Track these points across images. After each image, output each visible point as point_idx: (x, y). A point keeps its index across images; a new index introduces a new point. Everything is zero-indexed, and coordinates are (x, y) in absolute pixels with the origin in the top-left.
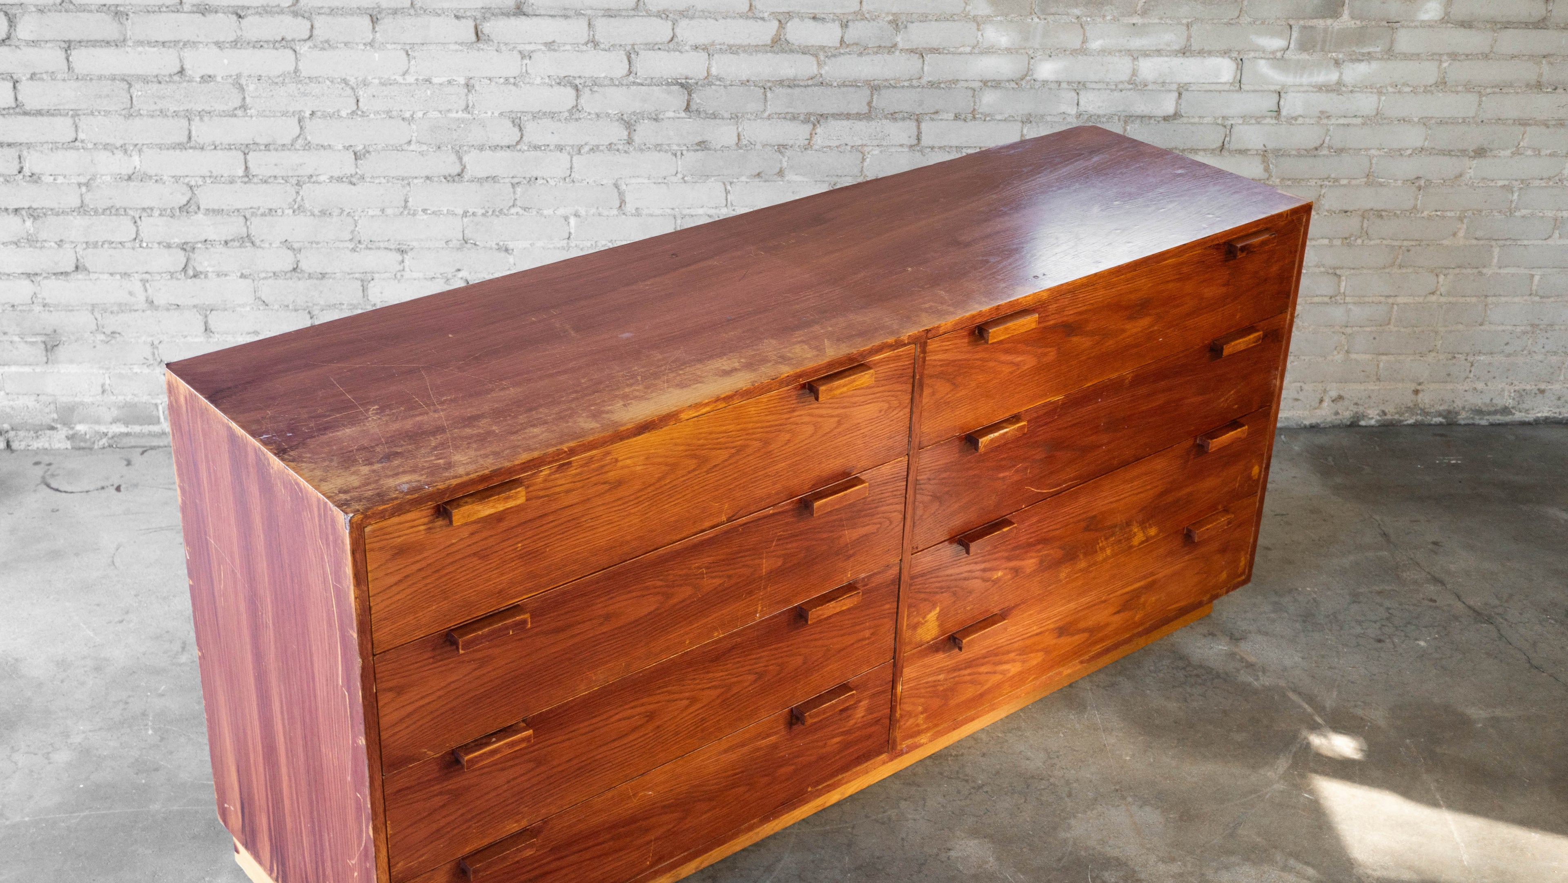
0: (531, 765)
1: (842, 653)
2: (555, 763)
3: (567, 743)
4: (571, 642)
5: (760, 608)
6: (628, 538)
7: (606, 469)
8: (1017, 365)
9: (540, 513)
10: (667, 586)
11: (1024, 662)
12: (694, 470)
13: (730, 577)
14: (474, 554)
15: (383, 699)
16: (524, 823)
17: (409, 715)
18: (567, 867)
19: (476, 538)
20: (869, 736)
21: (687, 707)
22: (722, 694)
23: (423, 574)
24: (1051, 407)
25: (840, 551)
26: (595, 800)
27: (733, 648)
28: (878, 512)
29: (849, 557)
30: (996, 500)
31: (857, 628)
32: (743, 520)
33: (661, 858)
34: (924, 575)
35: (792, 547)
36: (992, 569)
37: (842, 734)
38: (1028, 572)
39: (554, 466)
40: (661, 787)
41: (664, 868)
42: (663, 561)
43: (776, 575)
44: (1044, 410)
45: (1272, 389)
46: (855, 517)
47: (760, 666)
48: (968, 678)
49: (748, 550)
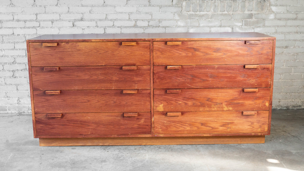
0: (63, 101)
1: (136, 105)
2: (68, 102)
3: (70, 99)
4: (70, 78)
5: (113, 87)
6: (82, 62)
7: (77, 46)
9: (63, 51)
10: (91, 75)
11: (191, 128)
12: (96, 53)
13: (106, 77)
14: (50, 54)
15: (33, 76)
16: (61, 112)
17: (38, 80)
19: (50, 51)
20: (145, 128)
21: (97, 102)
22: (105, 103)
23: (40, 55)
24: (192, 67)
25: (134, 82)
26: (77, 114)
27: (107, 94)
28: (143, 76)
29: (136, 84)
30: (177, 84)
31: (140, 101)
32: (108, 67)
33: (92, 133)
34: (158, 95)
35: (121, 76)
36: (179, 101)
37: (138, 124)
38: (190, 105)
39: (66, 43)
40: (91, 118)
41: (93, 136)
42: (90, 69)
43: (117, 81)
44: (190, 67)
45: (270, 83)
46: (137, 75)
47: (115, 100)
48: (173, 125)
49: (110, 73)
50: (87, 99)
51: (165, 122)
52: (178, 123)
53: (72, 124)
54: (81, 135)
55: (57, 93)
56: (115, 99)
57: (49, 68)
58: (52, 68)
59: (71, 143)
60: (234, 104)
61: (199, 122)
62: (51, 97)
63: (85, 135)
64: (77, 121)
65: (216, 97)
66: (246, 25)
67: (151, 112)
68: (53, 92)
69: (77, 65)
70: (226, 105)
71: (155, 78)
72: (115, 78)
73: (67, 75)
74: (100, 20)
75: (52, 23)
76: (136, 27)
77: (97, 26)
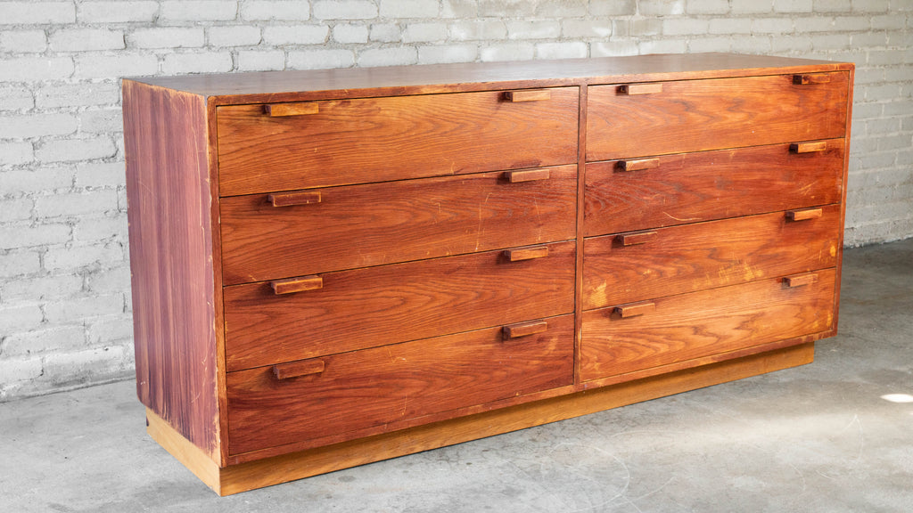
0: (323, 311)
1: (538, 296)
2: (339, 315)
3: (346, 303)
4: (349, 228)
5: (478, 244)
6: (387, 165)
7: (373, 113)
8: (651, 120)
9: (329, 131)
10: (414, 207)
11: (670, 345)
12: (432, 131)
13: (457, 214)
14: (287, 147)
15: (226, 230)
16: (317, 353)
17: (242, 247)
18: (346, 397)
19: (287, 136)
20: (559, 367)
21: (430, 302)
22: (454, 300)
23: (253, 150)
24: (678, 158)
25: (533, 220)
26: (366, 352)
27: (460, 268)
28: (559, 199)
29: (540, 225)
30: (643, 215)
31: (547, 281)
32: (466, 177)
33: (412, 413)
34: (594, 255)
35: (499, 206)
36: (643, 266)
37: (539, 359)
38: (670, 276)
39: (340, 102)
40: (411, 357)
41: (415, 421)
42: (411, 189)
43: (488, 223)
44: (673, 159)
45: (839, 192)
46: (543, 198)
47: (480, 287)
48: (629, 345)
49: (469, 199)
50: (398, 294)
51: (610, 338)
52: (640, 338)
53: (351, 392)
54: (377, 423)
55: (315, 284)
56: (482, 282)
57: (291, 195)
58: (298, 198)
59: (325, 464)
60: (768, 259)
61: (689, 324)
62: (286, 305)
63: (388, 423)
64: (365, 378)
65: (728, 245)
66: (621, 33)
67: (574, 312)
68: (300, 284)
69: (372, 178)
70: (751, 264)
71: (590, 203)
72: (482, 213)
73: (340, 217)
74: (219, 23)
75: (48, 35)
76: (331, 48)
77: (208, 46)
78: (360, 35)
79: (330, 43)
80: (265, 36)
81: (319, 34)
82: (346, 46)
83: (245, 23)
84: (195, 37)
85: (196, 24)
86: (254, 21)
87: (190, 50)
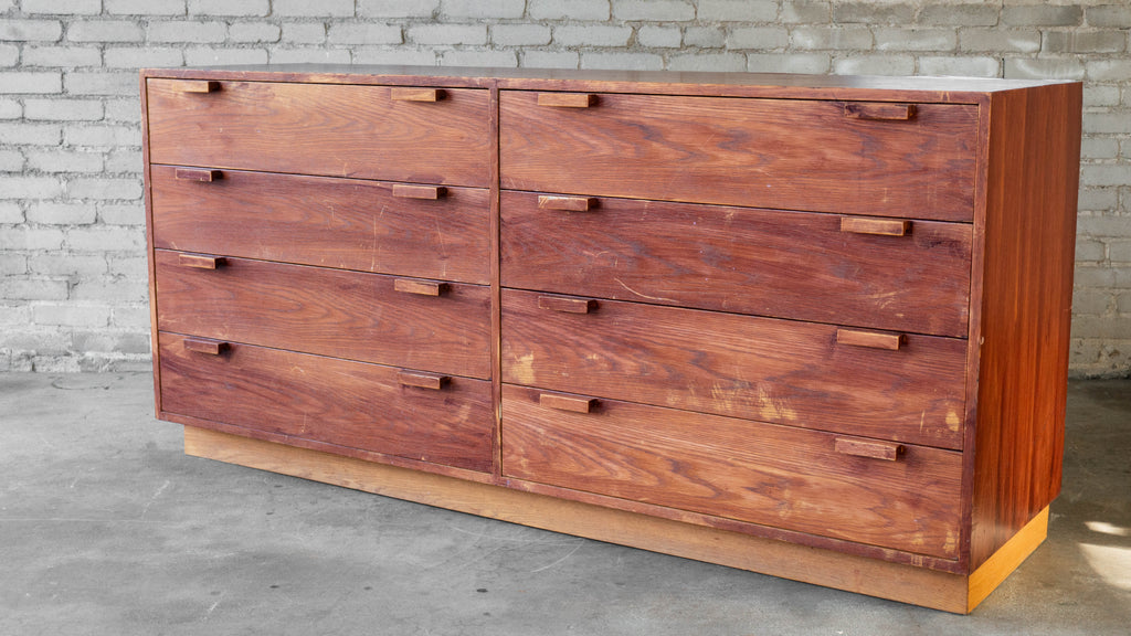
0: (231, 295)
1: (445, 346)
2: (244, 303)
4: (250, 216)
5: (373, 263)
6: (283, 156)
7: (269, 98)
10: (308, 206)
11: (633, 473)
13: (350, 222)
14: (198, 123)
15: (155, 196)
16: (226, 337)
17: (167, 213)
20: (474, 445)
22: (350, 321)
23: (173, 122)
24: (636, 206)
25: (435, 249)
26: (267, 350)
27: (355, 286)
28: (467, 230)
29: (444, 258)
30: (583, 276)
31: (455, 329)
32: (358, 182)
33: (311, 434)
34: (515, 313)
35: (396, 223)
36: (588, 348)
37: (449, 425)
38: (628, 372)
39: (239, 83)
41: (314, 444)
43: (384, 241)
44: (628, 206)
46: (447, 224)
48: (570, 451)
49: (364, 208)
50: (295, 297)
51: (540, 430)
52: (586, 446)
53: (255, 387)
54: (280, 431)
55: (209, 263)
56: (379, 309)
57: (189, 170)
58: (193, 173)
60: (805, 396)
61: (664, 453)
62: (201, 279)
63: (289, 435)
64: (268, 378)
65: (727, 353)
66: (1054, 47)
67: (492, 380)
68: (198, 260)
70: (772, 395)
71: (507, 242)
72: (377, 228)
74: (503, 21)
75: (327, 27)
76: (636, 51)
77: (492, 45)
78: (671, 38)
79: (632, 46)
80: (555, 35)
81: (621, 35)
82: (654, 50)
83: (533, 22)
84: (477, 34)
85: (479, 21)
86: (544, 20)
87: (471, 48)
